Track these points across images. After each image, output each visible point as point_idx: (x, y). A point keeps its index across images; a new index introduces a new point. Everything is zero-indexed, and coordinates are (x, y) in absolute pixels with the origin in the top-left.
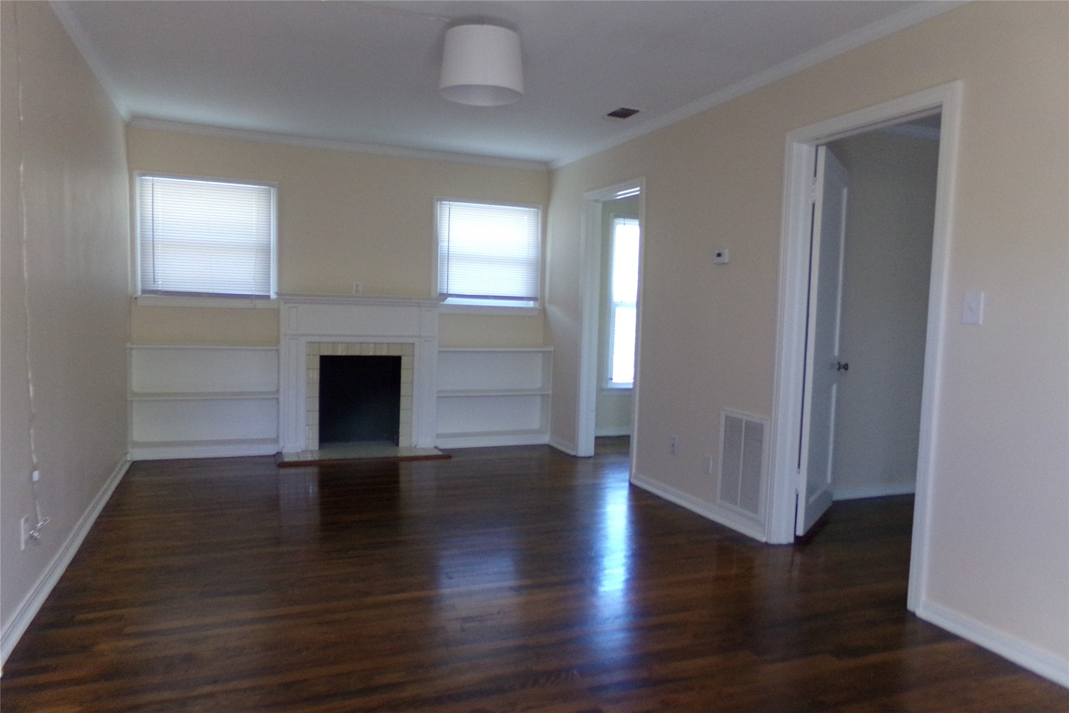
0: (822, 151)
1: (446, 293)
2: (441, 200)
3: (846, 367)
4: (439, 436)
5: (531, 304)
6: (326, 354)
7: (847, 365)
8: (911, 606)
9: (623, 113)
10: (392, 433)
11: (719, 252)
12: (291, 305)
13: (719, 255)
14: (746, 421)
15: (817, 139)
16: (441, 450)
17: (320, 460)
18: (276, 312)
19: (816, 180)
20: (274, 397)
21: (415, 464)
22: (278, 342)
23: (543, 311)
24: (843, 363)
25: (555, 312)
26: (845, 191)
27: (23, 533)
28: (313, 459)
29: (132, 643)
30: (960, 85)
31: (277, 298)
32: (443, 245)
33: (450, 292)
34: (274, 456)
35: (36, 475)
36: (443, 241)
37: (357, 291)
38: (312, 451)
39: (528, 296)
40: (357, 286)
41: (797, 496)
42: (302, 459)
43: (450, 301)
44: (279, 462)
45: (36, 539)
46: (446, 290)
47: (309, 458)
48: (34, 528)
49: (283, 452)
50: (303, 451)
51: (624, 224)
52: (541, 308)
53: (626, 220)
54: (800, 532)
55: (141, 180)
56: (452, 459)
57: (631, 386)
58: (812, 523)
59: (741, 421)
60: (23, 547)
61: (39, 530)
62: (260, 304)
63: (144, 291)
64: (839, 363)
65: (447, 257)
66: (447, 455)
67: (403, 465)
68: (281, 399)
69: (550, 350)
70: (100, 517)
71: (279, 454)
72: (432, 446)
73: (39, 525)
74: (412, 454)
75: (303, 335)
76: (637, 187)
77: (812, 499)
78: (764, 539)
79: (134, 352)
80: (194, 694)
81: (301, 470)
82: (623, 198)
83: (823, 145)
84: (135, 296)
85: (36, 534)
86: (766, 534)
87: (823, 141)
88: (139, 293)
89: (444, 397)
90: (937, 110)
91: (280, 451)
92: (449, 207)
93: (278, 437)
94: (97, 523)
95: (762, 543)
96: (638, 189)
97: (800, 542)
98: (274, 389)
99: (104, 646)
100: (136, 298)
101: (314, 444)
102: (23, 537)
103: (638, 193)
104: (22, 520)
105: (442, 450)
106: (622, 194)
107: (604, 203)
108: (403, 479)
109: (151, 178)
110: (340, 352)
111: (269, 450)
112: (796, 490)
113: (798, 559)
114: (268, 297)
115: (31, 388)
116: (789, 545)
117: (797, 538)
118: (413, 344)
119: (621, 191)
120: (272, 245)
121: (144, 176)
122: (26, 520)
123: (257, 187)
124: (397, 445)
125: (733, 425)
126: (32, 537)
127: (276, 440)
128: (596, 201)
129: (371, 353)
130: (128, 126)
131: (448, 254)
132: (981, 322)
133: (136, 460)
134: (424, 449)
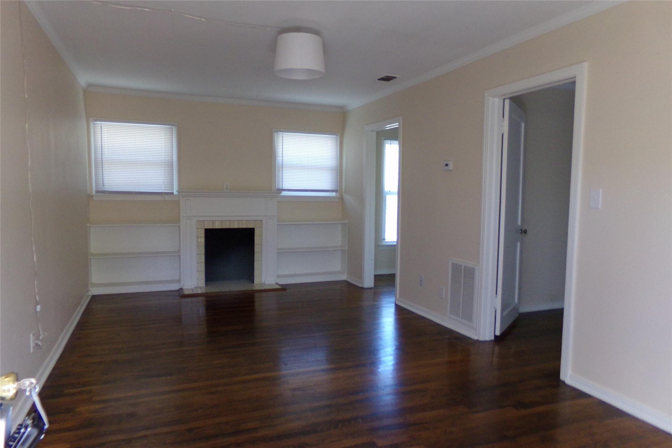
0: (507, 102)
1: (281, 188)
2: (277, 131)
3: (525, 232)
4: (278, 276)
5: (334, 194)
6: (208, 228)
7: (526, 230)
8: (563, 377)
9: (388, 79)
10: (250, 275)
11: (446, 163)
12: (187, 198)
13: (447, 165)
14: (464, 266)
15: (504, 95)
16: (279, 285)
17: (206, 293)
18: (178, 203)
19: (504, 120)
20: (177, 255)
21: (264, 294)
22: (179, 221)
23: (342, 198)
24: (524, 229)
25: (348, 198)
26: (523, 125)
27: (31, 342)
28: (202, 292)
29: (97, 406)
30: (586, 65)
31: (177, 194)
32: (279, 159)
33: (284, 188)
34: (178, 291)
35: (38, 308)
36: (278, 156)
37: (227, 189)
38: (201, 287)
39: (332, 189)
40: (227, 186)
41: (496, 311)
42: (195, 292)
43: (284, 193)
44: (181, 294)
45: (39, 346)
46: (281, 187)
47: (199, 291)
48: (38, 339)
49: (184, 288)
50: (195, 287)
51: (391, 144)
52: (340, 197)
53: (391, 141)
54: (498, 333)
55: (94, 124)
56: (287, 291)
57: (395, 244)
58: (505, 328)
59: (461, 266)
60: (32, 351)
61: (41, 341)
62: (167, 198)
63: (97, 192)
64: (521, 230)
65: (282, 167)
66: (284, 288)
67: (257, 295)
68: (182, 257)
69: (346, 222)
70: (74, 331)
71: (181, 289)
72: (275, 283)
73: (41, 337)
74: (262, 288)
75: (194, 216)
76: (396, 123)
77: (505, 313)
78: (476, 338)
79: (92, 229)
80: (135, 436)
81: (194, 299)
82: (389, 129)
83: (507, 98)
84: (91, 195)
85: (39, 343)
86: (477, 335)
87: (508, 96)
88: (94, 193)
89: (281, 253)
90: (573, 80)
91: (181, 287)
92: (282, 135)
93: (180, 278)
94: (73, 334)
95: (475, 340)
96: (398, 124)
97: (498, 339)
98: (177, 250)
99: (82, 409)
100: (92, 196)
101: (202, 283)
102: (32, 345)
103: (398, 126)
104: (31, 335)
105: (281, 285)
106: (389, 127)
107: (378, 133)
108: (257, 304)
109: (100, 122)
110: (217, 226)
111: (174, 287)
112: (495, 308)
113: (497, 349)
114: (173, 193)
115: (35, 257)
116: (491, 341)
117: (496, 336)
118: (262, 220)
119: (388, 125)
120: (174, 163)
121: (96, 121)
122: (34, 335)
123: (165, 126)
124: (253, 282)
125: (456, 268)
126: (37, 344)
127: (179, 281)
128: (372, 131)
129: (236, 227)
130: (85, 91)
131: (282, 164)
132: (600, 207)
133: (94, 295)
134: (270, 285)
